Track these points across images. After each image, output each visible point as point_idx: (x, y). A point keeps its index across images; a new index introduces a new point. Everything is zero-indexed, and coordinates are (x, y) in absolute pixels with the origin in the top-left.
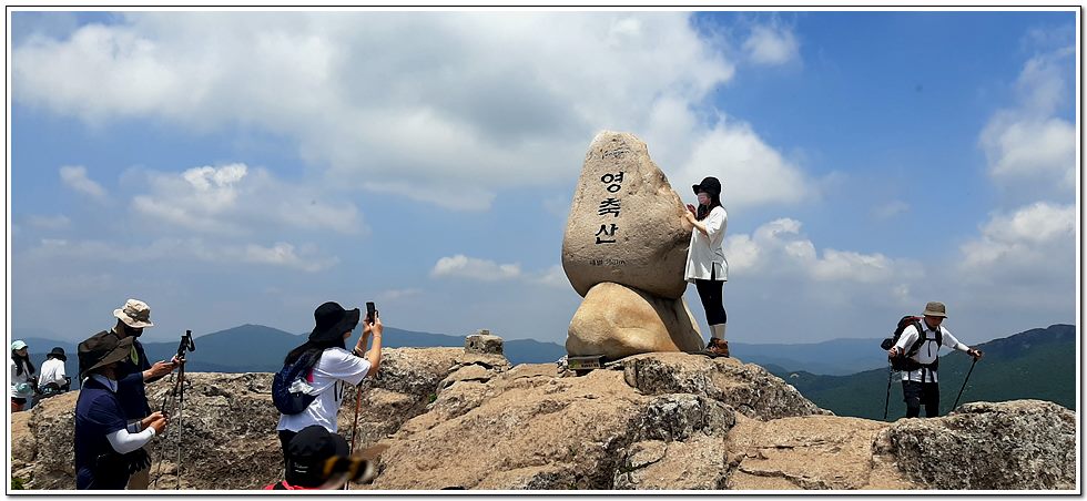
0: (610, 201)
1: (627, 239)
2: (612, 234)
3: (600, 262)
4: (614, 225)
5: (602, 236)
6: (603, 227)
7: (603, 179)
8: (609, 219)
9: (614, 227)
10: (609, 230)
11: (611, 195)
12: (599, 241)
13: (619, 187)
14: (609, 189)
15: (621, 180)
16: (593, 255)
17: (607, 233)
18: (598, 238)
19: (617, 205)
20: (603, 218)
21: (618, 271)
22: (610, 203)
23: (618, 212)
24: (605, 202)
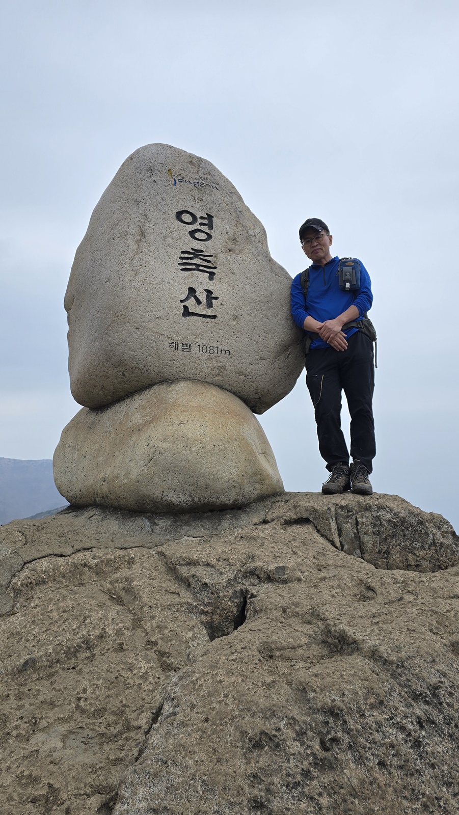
0: (197, 253)
1: (236, 318)
2: (210, 305)
3: (187, 348)
4: (209, 292)
5: (193, 306)
6: (192, 291)
7: (179, 215)
8: (201, 281)
9: (210, 296)
10: (203, 297)
11: (198, 245)
12: (187, 313)
13: (209, 237)
14: (192, 233)
15: (211, 226)
16: (177, 333)
17: (199, 302)
18: (186, 308)
19: (209, 262)
20: (189, 277)
21: (216, 365)
22: (197, 256)
23: (214, 274)
24: (187, 252)
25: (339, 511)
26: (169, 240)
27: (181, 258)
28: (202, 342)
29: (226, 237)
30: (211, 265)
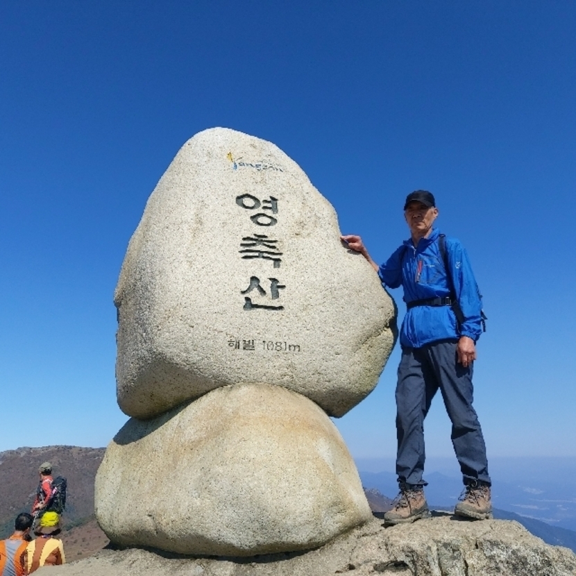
0: (260, 239)
1: (306, 308)
2: (276, 295)
3: (249, 346)
5: (256, 298)
6: (254, 279)
7: (239, 199)
8: (264, 269)
10: (266, 286)
11: (261, 231)
12: (249, 305)
13: (274, 221)
14: (254, 218)
15: (275, 209)
16: (237, 329)
17: (263, 292)
18: (248, 299)
19: (274, 247)
20: (251, 265)
21: (285, 363)
22: (260, 242)
23: (279, 260)
24: (248, 238)
25: (443, 550)
26: (228, 226)
28: (269, 337)
29: (292, 220)
30: (276, 252)
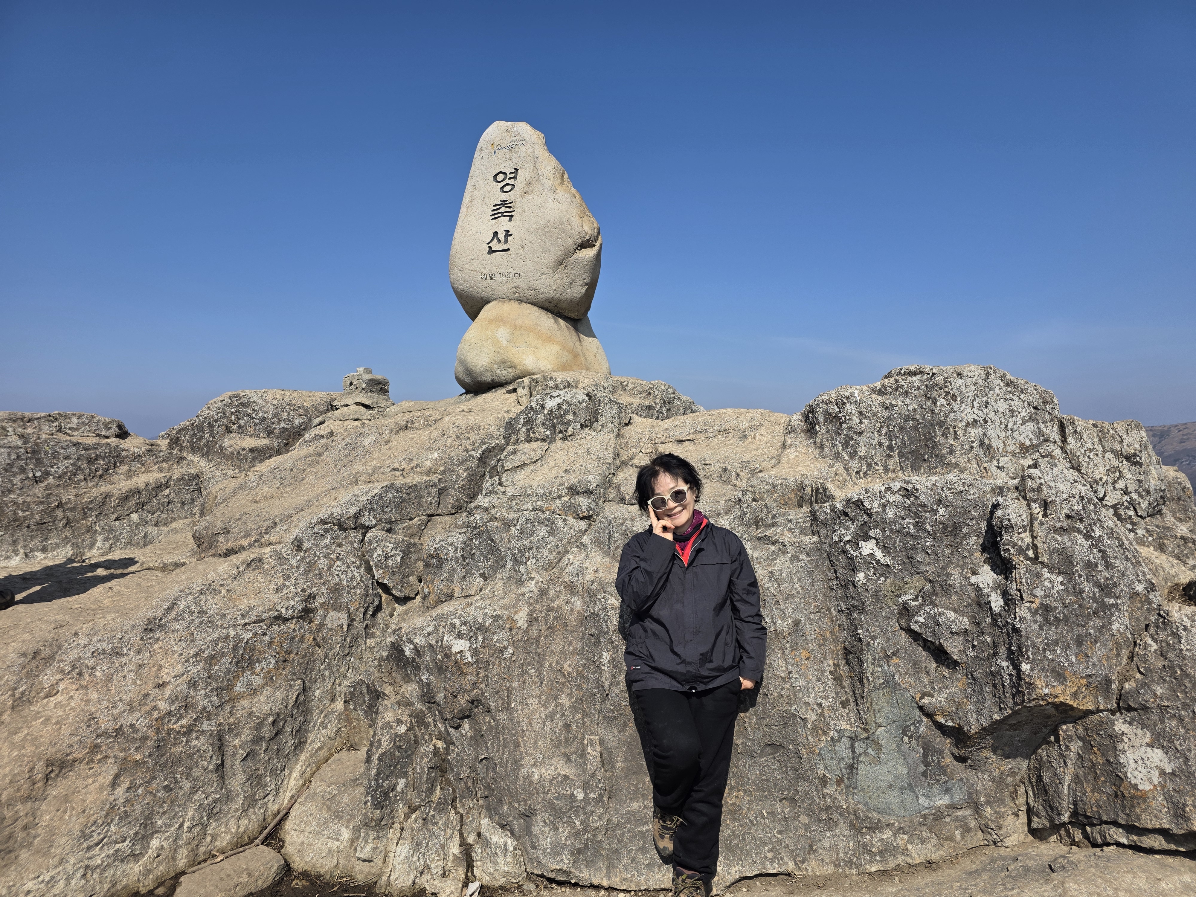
0: (504, 203)
1: (522, 247)
2: (506, 241)
3: (493, 277)
5: (495, 245)
6: (496, 233)
7: (494, 178)
8: (503, 225)
9: (508, 234)
10: (501, 236)
11: (504, 197)
12: (491, 251)
13: (513, 187)
14: (502, 188)
15: (515, 178)
16: (485, 268)
17: (499, 241)
18: (490, 247)
19: (510, 207)
20: (496, 223)
21: (513, 285)
22: (503, 205)
23: (512, 216)
24: (497, 205)
26: (486, 200)
27: (493, 210)
28: (501, 270)
29: (524, 183)
30: (511, 210)
